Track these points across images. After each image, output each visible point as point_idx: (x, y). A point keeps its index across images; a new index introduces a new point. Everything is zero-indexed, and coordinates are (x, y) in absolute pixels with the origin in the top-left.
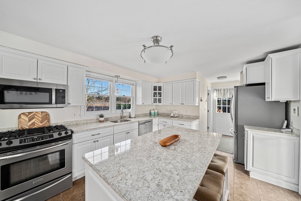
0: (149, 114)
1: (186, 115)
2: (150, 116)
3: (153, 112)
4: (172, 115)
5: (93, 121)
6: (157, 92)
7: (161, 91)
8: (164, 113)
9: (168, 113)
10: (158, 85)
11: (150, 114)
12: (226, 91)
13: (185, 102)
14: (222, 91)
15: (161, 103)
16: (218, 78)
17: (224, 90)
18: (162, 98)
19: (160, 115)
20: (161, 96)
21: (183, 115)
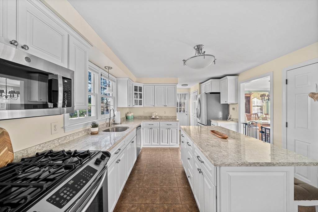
0: (125, 118)
1: (165, 116)
2: (127, 120)
3: (130, 115)
4: (153, 117)
5: (81, 135)
6: (138, 92)
7: (141, 92)
8: (140, 116)
9: (146, 115)
10: (139, 85)
11: (127, 118)
12: (182, 95)
13: (168, 104)
14: (179, 95)
15: (141, 105)
16: (183, 85)
17: (180, 95)
18: (142, 99)
19: (136, 118)
20: (141, 97)
21: (162, 116)
